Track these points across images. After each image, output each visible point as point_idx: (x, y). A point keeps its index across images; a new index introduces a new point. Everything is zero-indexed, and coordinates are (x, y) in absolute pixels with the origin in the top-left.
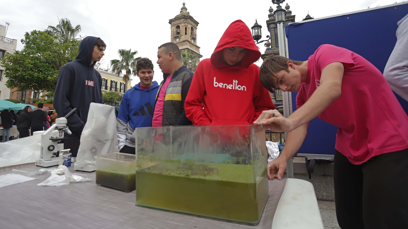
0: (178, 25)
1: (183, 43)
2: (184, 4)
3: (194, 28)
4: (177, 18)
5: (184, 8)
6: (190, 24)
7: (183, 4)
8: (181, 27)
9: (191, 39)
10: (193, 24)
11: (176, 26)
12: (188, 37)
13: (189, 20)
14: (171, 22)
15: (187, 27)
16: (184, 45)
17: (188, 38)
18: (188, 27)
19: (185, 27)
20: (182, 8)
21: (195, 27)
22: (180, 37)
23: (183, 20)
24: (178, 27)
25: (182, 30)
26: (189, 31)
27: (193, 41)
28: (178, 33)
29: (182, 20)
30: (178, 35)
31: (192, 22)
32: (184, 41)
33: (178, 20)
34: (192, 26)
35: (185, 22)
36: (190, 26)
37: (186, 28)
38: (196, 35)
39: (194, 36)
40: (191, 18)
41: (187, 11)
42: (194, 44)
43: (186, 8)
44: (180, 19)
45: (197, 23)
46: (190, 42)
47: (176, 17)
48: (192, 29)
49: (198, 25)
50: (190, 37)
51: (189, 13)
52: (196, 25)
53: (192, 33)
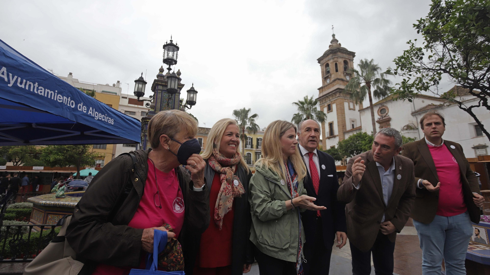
0: (327, 62)
1: (334, 82)
2: (334, 36)
3: (348, 61)
4: (326, 55)
5: (334, 41)
6: (340, 57)
8: (330, 65)
9: (345, 76)
10: (346, 56)
11: (325, 65)
13: (339, 54)
14: (319, 60)
15: (337, 63)
16: (335, 85)
17: (340, 75)
18: (339, 62)
19: (334, 63)
20: (332, 40)
21: (350, 60)
22: (329, 76)
23: (331, 55)
24: (327, 65)
25: (332, 67)
26: (341, 67)
27: (348, 78)
28: (328, 72)
29: (330, 56)
30: (327, 75)
31: (344, 55)
32: (335, 81)
33: (326, 57)
34: (344, 59)
35: (334, 57)
36: (341, 61)
37: (336, 65)
39: (350, 71)
40: (345, 51)
41: (338, 43)
43: (336, 40)
44: (328, 55)
45: (353, 54)
46: (342, 80)
47: (324, 53)
48: (346, 62)
49: (354, 56)
50: (344, 73)
51: (340, 44)
52: (352, 57)
53: (345, 69)
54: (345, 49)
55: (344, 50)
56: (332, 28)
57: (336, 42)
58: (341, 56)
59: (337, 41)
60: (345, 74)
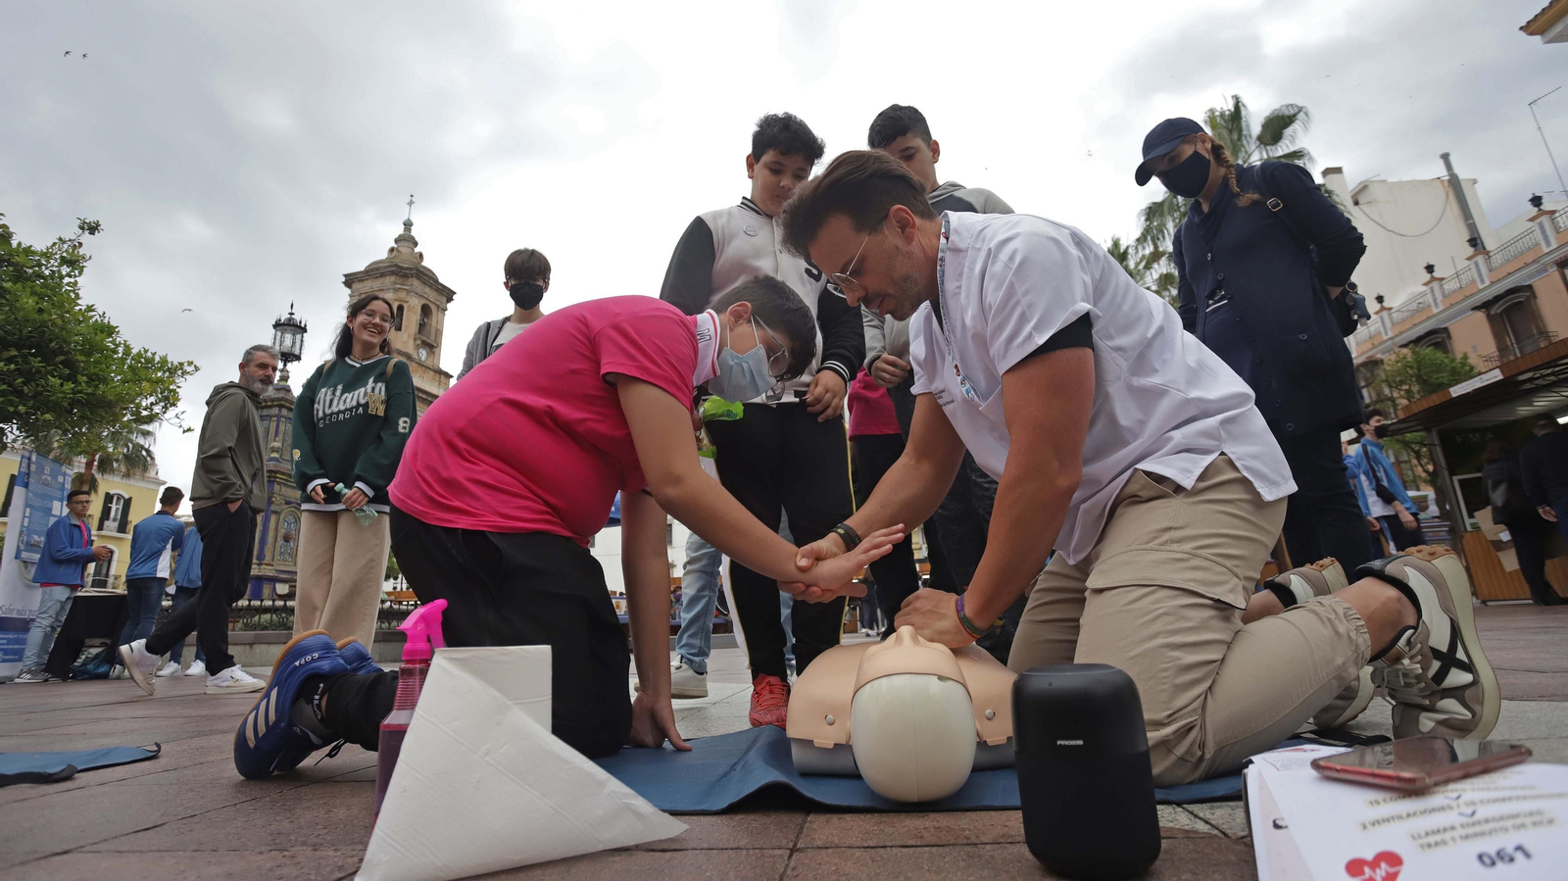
2: (408, 225)
3: (433, 307)
4: (374, 271)
5: (407, 239)
6: (417, 293)
7: (405, 224)
9: (417, 347)
10: (431, 294)
12: (405, 338)
13: (416, 282)
14: (351, 280)
15: (405, 306)
17: (405, 342)
18: (409, 306)
20: (400, 236)
21: (438, 307)
23: (393, 278)
26: (412, 318)
27: (423, 354)
29: (389, 280)
31: (427, 290)
33: (376, 277)
34: (424, 302)
35: (398, 286)
36: (414, 305)
38: (439, 333)
39: (433, 337)
40: (428, 278)
41: (417, 250)
42: (429, 363)
43: (413, 238)
44: (383, 275)
45: (449, 295)
47: (370, 265)
48: (426, 310)
49: (450, 299)
50: (415, 339)
51: (421, 255)
52: (444, 300)
53: (422, 326)
54: (431, 275)
55: (431, 278)
56: (409, 201)
57: (411, 245)
58: (419, 291)
59: (416, 244)
60: (419, 342)
